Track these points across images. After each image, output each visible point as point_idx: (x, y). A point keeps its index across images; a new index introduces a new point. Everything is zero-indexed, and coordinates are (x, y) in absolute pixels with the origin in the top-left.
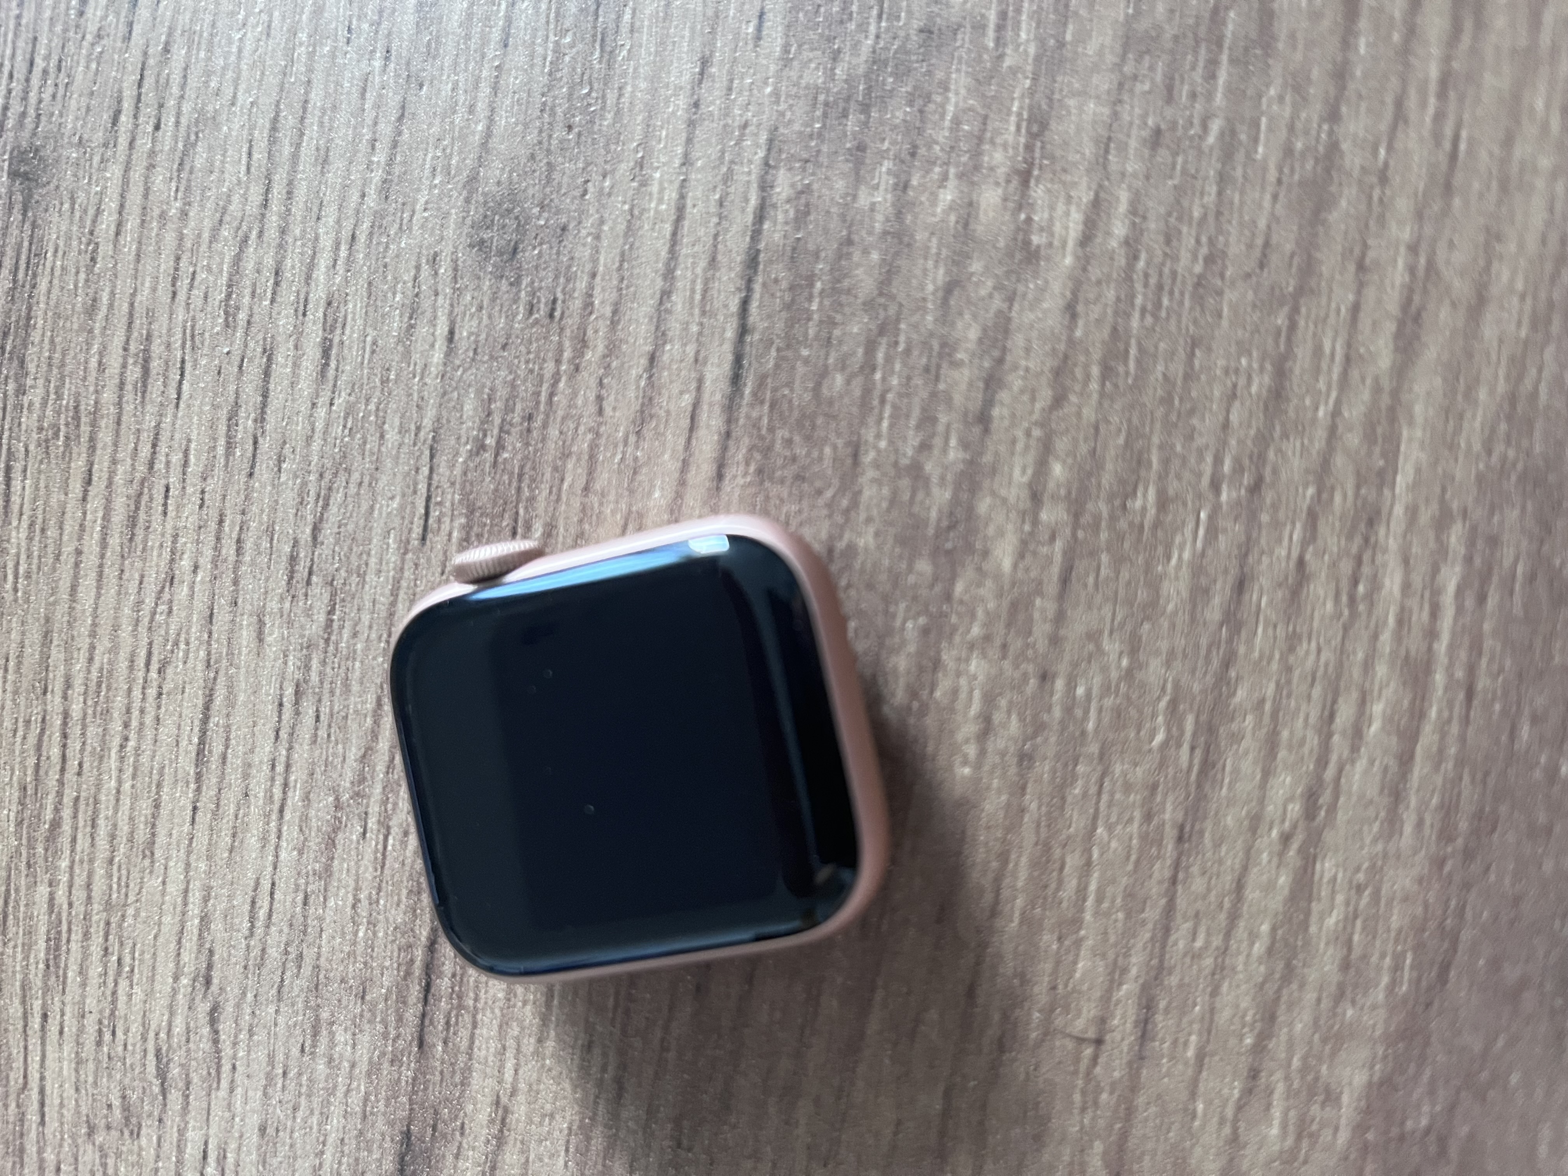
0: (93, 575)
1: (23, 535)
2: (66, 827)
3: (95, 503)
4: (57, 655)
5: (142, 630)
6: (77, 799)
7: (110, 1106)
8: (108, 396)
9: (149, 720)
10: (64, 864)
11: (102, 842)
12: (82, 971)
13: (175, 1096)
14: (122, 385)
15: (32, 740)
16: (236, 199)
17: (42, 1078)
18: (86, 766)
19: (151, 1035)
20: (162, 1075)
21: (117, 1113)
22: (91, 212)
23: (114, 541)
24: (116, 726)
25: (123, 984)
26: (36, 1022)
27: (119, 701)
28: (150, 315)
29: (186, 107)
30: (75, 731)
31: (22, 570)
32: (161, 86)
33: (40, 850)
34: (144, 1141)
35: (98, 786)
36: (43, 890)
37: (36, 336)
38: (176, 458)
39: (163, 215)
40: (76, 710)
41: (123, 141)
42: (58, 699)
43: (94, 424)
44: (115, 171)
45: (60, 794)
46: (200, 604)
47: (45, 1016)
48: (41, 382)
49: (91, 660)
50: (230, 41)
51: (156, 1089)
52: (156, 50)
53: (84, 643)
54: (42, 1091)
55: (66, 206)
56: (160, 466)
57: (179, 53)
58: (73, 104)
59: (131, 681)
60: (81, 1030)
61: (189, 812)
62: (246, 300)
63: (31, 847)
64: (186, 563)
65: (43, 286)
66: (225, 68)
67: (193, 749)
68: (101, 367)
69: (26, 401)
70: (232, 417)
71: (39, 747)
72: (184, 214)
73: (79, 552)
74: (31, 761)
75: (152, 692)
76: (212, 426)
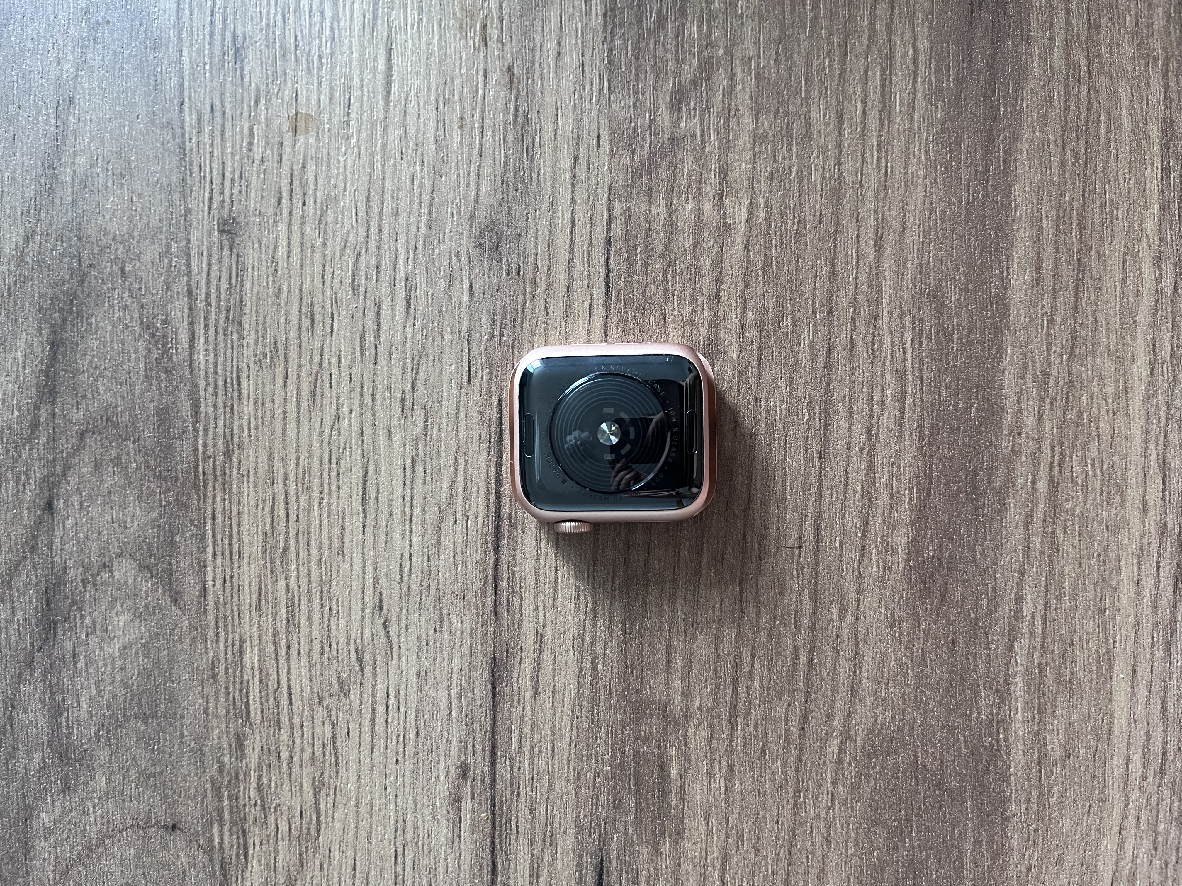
0: (294, 422)
1: (251, 408)
2: (293, 549)
3: (291, 388)
4: (278, 464)
5: (325, 445)
6: (298, 533)
7: (331, 684)
8: (292, 335)
9: (334, 488)
10: (293, 567)
11: (314, 552)
12: (309, 619)
13: (368, 670)
14: (300, 329)
15: (268, 509)
16: (351, 235)
17: (289, 680)
18: (301, 516)
19: (352, 642)
20: (360, 660)
21: (336, 686)
22: (272, 247)
23: (304, 404)
24: (316, 494)
25: (334, 620)
26: (283, 652)
27: (316, 481)
28: (311, 294)
29: (319, 194)
30: (292, 500)
31: (252, 426)
32: (304, 185)
33: (278, 562)
34: (352, 697)
35: (309, 525)
36: (282, 583)
37: (247, 310)
38: (334, 360)
39: (313, 247)
40: (292, 490)
41: (285, 212)
42: (281, 486)
43: (286, 349)
44: (282, 227)
45: (287, 533)
46: (355, 427)
47: (288, 647)
48: (253, 333)
49: (298, 464)
50: (339, 162)
51: (357, 669)
52: (297, 167)
53: (293, 456)
54: (289, 687)
55: (256, 245)
56: (325, 364)
57: (311, 169)
58: (253, 195)
59: (322, 471)
60: (311, 649)
61: (361, 529)
62: (363, 282)
63: (272, 562)
64: (345, 409)
65: (248, 285)
66: (338, 174)
67: (360, 498)
68: (287, 322)
69: (245, 342)
70: (362, 338)
71: (272, 512)
72: (325, 244)
73: (285, 412)
74: (268, 520)
75: (334, 474)
76: (352, 342)
